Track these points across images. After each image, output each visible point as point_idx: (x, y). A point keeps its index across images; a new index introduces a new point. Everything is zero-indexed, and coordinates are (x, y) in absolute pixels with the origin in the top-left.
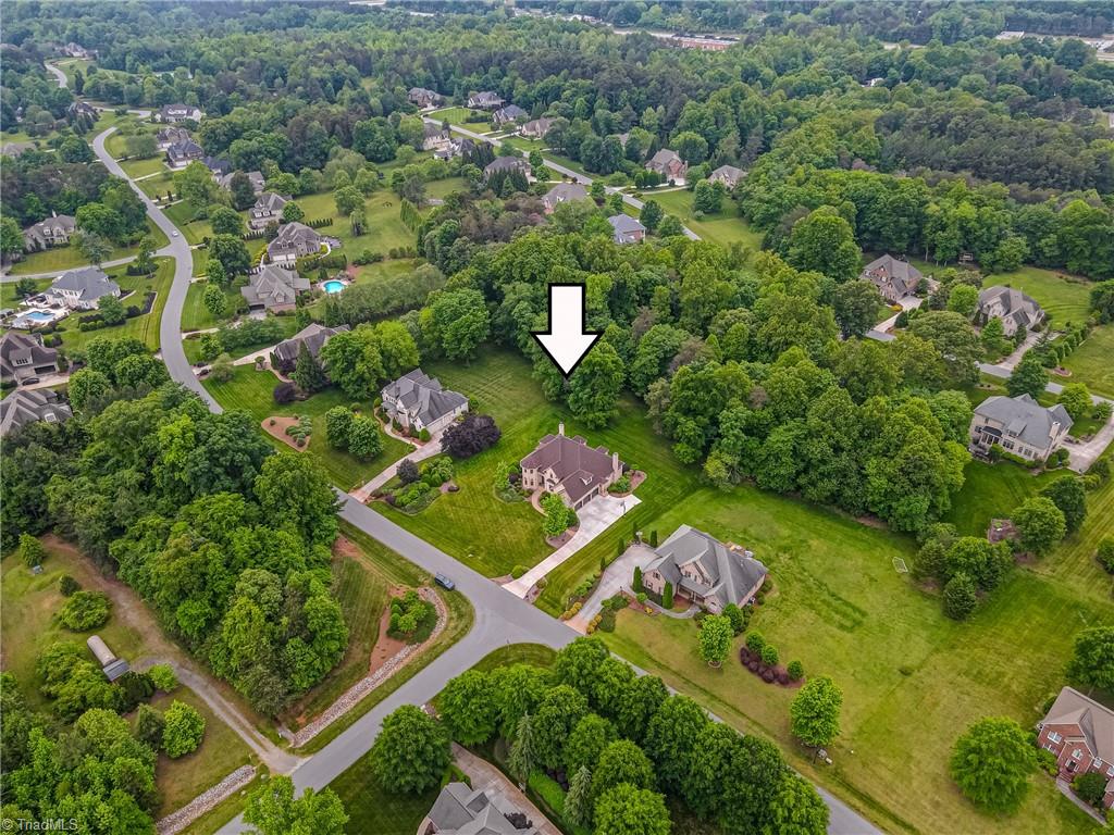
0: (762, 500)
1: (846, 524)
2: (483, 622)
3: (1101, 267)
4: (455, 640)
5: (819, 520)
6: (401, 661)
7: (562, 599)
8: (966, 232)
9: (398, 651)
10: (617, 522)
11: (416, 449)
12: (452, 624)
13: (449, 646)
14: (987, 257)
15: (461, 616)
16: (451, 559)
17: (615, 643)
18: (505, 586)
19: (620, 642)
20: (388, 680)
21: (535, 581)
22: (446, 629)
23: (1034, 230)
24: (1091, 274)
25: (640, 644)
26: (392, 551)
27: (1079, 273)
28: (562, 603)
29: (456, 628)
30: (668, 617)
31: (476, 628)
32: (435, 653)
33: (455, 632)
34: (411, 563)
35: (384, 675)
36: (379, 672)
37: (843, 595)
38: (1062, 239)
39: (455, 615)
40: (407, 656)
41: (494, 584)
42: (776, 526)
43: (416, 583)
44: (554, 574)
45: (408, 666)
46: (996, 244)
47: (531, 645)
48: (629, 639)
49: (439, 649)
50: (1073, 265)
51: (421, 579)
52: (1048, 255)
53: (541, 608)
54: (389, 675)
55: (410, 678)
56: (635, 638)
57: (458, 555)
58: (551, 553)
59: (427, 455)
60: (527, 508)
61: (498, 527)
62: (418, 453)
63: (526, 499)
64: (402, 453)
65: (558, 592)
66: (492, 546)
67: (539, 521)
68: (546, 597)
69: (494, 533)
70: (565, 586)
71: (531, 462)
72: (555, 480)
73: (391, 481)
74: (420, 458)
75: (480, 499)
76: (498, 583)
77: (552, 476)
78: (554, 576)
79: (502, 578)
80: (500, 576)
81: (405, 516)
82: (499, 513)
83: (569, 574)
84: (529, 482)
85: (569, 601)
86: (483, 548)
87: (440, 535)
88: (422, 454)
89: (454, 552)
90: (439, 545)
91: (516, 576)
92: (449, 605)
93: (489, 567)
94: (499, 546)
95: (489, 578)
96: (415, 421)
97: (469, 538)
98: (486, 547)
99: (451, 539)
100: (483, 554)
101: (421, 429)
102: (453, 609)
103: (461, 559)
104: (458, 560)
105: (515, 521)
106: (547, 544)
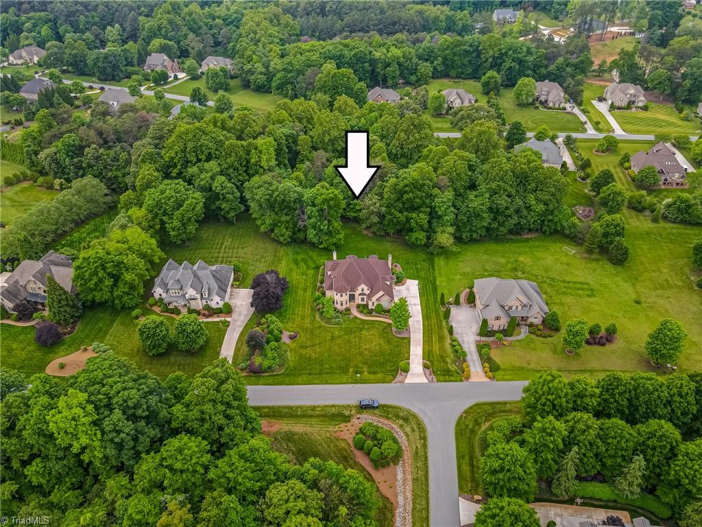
0: (470, 248)
1: (520, 241)
2: (426, 414)
3: (467, 71)
4: (424, 438)
5: (507, 245)
6: (405, 480)
7: (450, 367)
8: (400, 65)
9: (395, 475)
10: (421, 300)
11: (229, 322)
12: (408, 429)
13: (425, 446)
14: (413, 78)
15: (406, 420)
16: (351, 386)
17: (510, 374)
18: (407, 381)
19: (510, 372)
20: (414, 500)
21: (422, 366)
22: (407, 436)
23: (428, 57)
24: (462, 76)
25: (522, 366)
26: (301, 407)
27: (457, 77)
28: (452, 369)
29: (413, 430)
30: (518, 341)
31: (426, 422)
32: (421, 457)
33: (417, 433)
34: (326, 406)
35: (406, 498)
36: (401, 499)
37: (567, 279)
38: (445, 59)
39: (401, 422)
40: (404, 473)
41: (398, 384)
42: (494, 259)
43: (347, 419)
44: (427, 355)
45: (415, 480)
46: (416, 69)
47: (471, 408)
48: (514, 367)
49: (421, 452)
50: (453, 73)
51: (347, 413)
52: (439, 70)
53: (446, 381)
54: (409, 495)
55: (427, 486)
56: (517, 365)
57: (350, 380)
58: (409, 342)
59: (243, 322)
60: (359, 322)
61: (356, 345)
62: (234, 324)
63: (351, 317)
64: (221, 330)
65: (443, 364)
66: (366, 360)
67: (377, 326)
68: (439, 373)
69: (358, 351)
70: (443, 358)
71: (344, 287)
72: (367, 292)
73: (237, 355)
74: (240, 326)
75: (320, 333)
76: (400, 382)
77: (363, 290)
78: (429, 355)
79: (399, 378)
80: (395, 377)
81: (276, 375)
82: (344, 335)
83: (436, 348)
84: (344, 303)
85: (456, 366)
86: (361, 365)
87: (320, 374)
88: (239, 323)
89: (345, 379)
90: (329, 381)
91: (406, 371)
92: (388, 418)
93: (380, 375)
94: (371, 357)
95: (391, 383)
96: (212, 300)
97: (343, 364)
98: (363, 363)
99: (331, 372)
100: (365, 369)
101: (221, 304)
102: (394, 419)
103: (356, 382)
104: (355, 383)
105: (361, 334)
106: (399, 338)
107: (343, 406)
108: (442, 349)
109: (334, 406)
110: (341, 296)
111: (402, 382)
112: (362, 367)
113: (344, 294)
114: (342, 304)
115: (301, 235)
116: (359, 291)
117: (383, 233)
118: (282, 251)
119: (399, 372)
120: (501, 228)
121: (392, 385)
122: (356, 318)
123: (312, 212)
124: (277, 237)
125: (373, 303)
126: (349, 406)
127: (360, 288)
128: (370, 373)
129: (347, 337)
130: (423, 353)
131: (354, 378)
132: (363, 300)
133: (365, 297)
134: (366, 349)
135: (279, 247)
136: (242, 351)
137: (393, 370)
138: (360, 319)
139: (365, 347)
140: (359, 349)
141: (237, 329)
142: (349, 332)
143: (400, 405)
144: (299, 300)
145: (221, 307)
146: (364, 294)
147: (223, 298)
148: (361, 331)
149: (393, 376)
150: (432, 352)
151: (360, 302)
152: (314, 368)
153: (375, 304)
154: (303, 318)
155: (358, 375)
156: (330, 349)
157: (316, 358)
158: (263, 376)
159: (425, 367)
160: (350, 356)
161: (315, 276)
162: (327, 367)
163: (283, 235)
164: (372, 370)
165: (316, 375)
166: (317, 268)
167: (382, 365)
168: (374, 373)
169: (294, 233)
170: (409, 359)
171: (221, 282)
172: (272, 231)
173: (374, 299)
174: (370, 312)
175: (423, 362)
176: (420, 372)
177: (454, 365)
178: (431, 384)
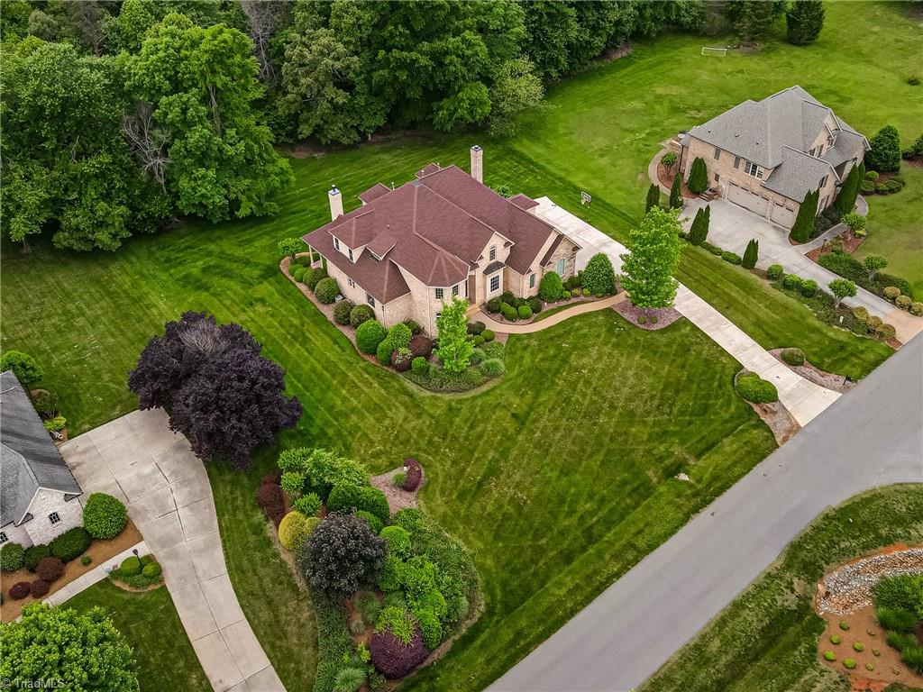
7: (833, 335)
11: (149, 559)
21: (785, 367)
28: (843, 338)
41: (796, 440)
43: (809, 618)
44: (763, 335)
51: (789, 600)
57: (683, 502)
58: (696, 328)
59: (203, 528)
62: (174, 556)
63: (501, 341)
64: (144, 606)
66: (658, 425)
67: (585, 331)
72: (503, 254)
73: (289, 656)
74: (208, 547)
76: (793, 431)
77: (493, 255)
78: (767, 334)
79: (776, 423)
83: (763, 311)
85: (843, 326)
86: (660, 447)
87: (591, 539)
88: (188, 543)
89: (670, 511)
90: (640, 543)
92: (888, 541)
93: (730, 446)
94: (660, 411)
95: (778, 446)
96: (29, 517)
97: (619, 472)
98: (659, 439)
100: (678, 451)
101: (72, 515)
102: (899, 531)
103: (703, 497)
104: (706, 503)
106: (664, 330)
107: (759, 588)
108: (773, 305)
109: (738, 606)
111: (795, 429)
112: (669, 451)
113: (462, 284)
115: (157, 206)
117: (355, 136)
118: (122, 276)
119: (757, 409)
122: (515, 338)
123: (184, 111)
124: (85, 239)
125: (532, 277)
126: (769, 576)
127: (487, 251)
128: (699, 453)
130: (751, 335)
132: (495, 284)
133: (500, 272)
135: (97, 271)
136: (292, 629)
137: (740, 414)
138: (529, 335)
139: (620, 395)
141: (202, 564)
142: (538, 380)
143: (868, 487)
144: (314, 370)
145: (80, 523)
146: (499, 265)
147: (71, 488)
148: (566, 361)
149: (757, 428)
150: (764, 322)
151: (491, 294)
152: (561, 533)
153: (537, 279)
154: (377, 409)
155: (684, 477)
158: (441, 664)
159: (792, 362)
161: (288, 293)
163: (101, 225)
164: (695, 442)
165: (584, 549)
166: (272, 272)
168: (709, 448)
170: (742, 366)
171: (20, 436)
172: (52, 227)
173: (537, 262)
175: (775, 356)
176: (797, 381)
177: (836, 327)
178: (850, 395)
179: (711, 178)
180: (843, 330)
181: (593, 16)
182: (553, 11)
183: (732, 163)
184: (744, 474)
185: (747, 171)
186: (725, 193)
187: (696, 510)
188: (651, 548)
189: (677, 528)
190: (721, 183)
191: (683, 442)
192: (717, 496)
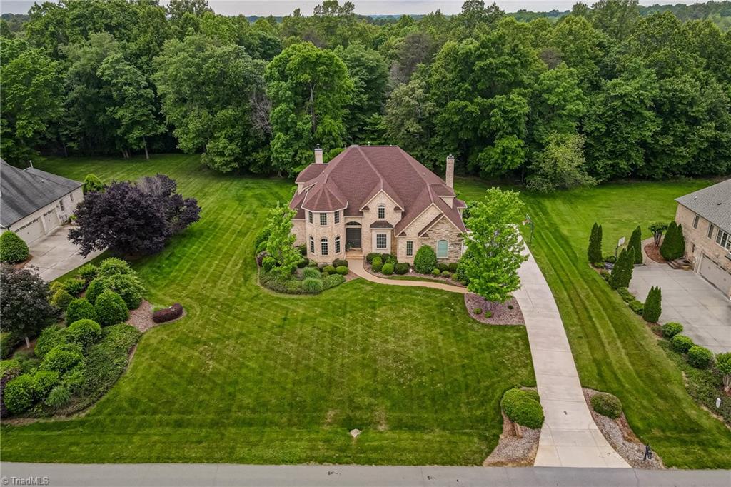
7: (692, 413)
18: (543, 458)
21: (586, 409)
41: (513, 472)
44: (594, 373)
57: (322, 448)
58: (525, 337)
60: (369, 288)
61: (354, 342)
63: (348, 278)
65: (661, 404)
66: (386, 384)
67: (420, 299)
68: (656, 432)
69: (359, 357)
70: (655, 383)
71: (332, 197)
72: (393, 217)
75: (251, 309)
76: (515, 461)
77: (381, 212)
78: (600, 374)
79: (508, 446)
80: (492, 443)
81: (59, 426)
82: (322, 315)
83: (618, 355)
84: (331, 247)
85: (716, 411)
86: (367, 400)
87: (215, 424)
89: (301, 447)
90: (241, 451)
91: (534, 421)
93: (434, 437)
94: (400, 374)
95: (480, 464)
97: (306, 393)
98: (374, 394)
99: (257, 420)
100: (381, 413)
103: (343, 456)
104: (338, 461)
105: (374, 315)
106: (491, 326)
110: (323, 221)
111: (524, 462)
112: (370, 407)
113: (330, 217)
114: (325, 251)
116: (372, 216)
119: (507, 426)
120: (681, 150)
121: (486, 472)
122: (362, 281)
124: (212, 159)
125: (410, 244)
127: (374, 205)
128: (398, 425)
129: (329, 321)
130: (580, 369)
131: (340, 442)
132: (381, 242)
133: (388, 232)
134: (386, 353)
137: (482, 420)
138: (372, 283)
139: (382, 347)
140: (364, 351)
142: (338, 309)
146: (387, 225)
148: (374, 308)
149: (483, 438)
150: (609, 365)
151: (375, 250)
153: (416, 249)
155: (355, 433)
156: (269, 349)
157: (216, 373)
159: (600, 409)
160: (331, 370)
162: (247, 401)
163: (222, 154)
164: (405, 416)
165: (199, 427)
167: (440, 401)
168: (412, 428)
169: (246, 152)
170: (534, 385)
172: (203, 148)
173: (412, 231)
174: (401, 271)
175: (586, 395)
176: (585, 427)
177: (705, 409)
178: (642, 474)
179: (688, 248)
180: (715, 416)
181: (683, 127)
182: (629, 109)
183: (706, 232)
184: (410, 463)
185: (718, 241)
186: (697, 266)
187: (322, 461)
188: (242, 461)
189: (284, 462)
190: (695, 254)
191: (391, 409)
192: (356, 463)
